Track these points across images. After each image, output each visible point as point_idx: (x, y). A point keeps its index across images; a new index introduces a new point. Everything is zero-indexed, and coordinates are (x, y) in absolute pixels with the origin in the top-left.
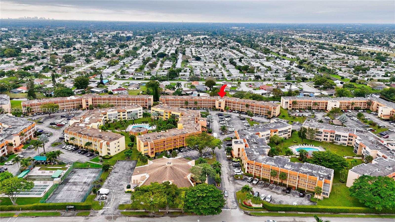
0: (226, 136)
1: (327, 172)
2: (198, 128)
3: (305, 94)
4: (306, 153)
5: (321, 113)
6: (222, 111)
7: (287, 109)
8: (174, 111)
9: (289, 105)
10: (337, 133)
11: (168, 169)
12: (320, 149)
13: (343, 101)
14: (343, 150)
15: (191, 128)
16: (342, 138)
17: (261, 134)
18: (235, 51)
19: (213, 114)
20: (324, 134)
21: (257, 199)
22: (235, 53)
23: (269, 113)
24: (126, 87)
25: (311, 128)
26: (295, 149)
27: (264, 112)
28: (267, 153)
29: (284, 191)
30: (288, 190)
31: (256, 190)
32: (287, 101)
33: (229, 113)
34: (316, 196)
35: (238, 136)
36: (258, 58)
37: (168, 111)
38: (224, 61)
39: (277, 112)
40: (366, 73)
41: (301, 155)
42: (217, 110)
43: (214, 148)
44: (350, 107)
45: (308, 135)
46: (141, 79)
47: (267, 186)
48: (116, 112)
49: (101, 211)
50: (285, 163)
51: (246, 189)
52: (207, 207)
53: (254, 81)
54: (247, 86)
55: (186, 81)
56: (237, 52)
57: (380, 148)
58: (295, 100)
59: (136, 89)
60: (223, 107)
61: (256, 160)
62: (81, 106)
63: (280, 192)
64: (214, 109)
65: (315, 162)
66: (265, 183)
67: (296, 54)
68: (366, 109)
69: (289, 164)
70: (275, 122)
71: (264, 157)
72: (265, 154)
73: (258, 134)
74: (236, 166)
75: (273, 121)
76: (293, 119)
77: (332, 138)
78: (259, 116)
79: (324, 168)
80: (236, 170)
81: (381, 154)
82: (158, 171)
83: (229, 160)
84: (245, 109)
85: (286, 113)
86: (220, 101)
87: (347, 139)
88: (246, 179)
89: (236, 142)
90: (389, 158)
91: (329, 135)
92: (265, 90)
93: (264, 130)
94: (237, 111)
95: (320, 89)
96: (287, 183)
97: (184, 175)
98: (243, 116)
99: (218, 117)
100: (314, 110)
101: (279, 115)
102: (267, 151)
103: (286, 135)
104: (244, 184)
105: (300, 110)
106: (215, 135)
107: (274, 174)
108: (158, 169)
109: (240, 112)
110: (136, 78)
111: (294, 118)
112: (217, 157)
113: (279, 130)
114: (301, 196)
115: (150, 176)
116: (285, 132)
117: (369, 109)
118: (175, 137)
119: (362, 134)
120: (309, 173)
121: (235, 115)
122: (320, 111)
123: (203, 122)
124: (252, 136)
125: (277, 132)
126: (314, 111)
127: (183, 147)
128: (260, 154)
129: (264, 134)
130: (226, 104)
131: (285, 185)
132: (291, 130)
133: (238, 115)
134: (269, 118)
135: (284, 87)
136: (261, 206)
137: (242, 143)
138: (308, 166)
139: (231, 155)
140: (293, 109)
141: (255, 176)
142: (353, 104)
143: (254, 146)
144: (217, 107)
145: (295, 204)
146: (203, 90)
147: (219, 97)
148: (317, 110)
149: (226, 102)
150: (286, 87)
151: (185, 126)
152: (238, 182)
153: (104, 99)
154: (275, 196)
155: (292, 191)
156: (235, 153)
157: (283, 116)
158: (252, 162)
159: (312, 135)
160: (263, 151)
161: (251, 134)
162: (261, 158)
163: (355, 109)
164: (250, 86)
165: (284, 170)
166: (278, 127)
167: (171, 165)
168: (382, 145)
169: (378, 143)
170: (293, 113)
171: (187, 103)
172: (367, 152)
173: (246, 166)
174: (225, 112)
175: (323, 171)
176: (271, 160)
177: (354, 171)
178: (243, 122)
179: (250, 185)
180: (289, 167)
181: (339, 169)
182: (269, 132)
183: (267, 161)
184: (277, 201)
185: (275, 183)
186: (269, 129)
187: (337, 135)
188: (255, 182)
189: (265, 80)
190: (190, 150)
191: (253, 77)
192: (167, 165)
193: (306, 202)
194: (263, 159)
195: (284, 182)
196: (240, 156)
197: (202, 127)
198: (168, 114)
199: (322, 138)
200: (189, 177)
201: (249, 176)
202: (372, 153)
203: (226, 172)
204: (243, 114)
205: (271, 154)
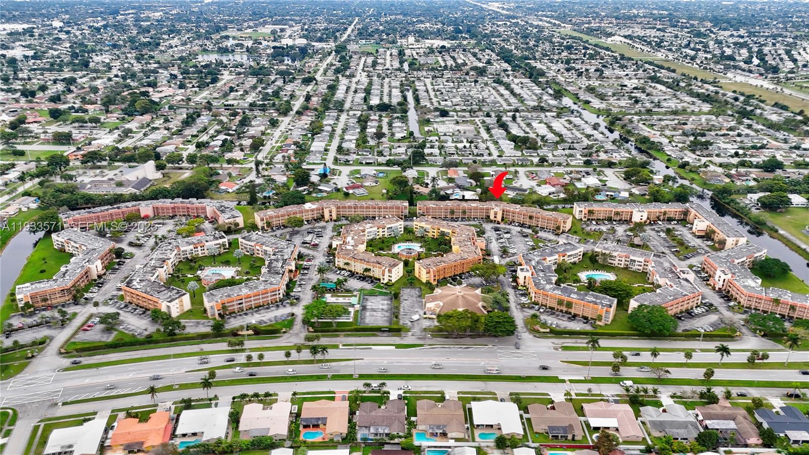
0: (508, 260)
1: (610, 300)
2: (477, 251)
3: (608, 193)
4: (595, 281)
5: (624, 226)
6: (499, 223)
7: (581, 220)
8: (443, 226)
9: (583, 215)
10: (632, 258)
11: (460, 298)
12: (611, 277)
13: (653, 210)
14: (636, 277)
15: (470, 252)
16: (637, 263)
17: (548, 259)
18: (502, 89)
19: (488, 227)
20: (618, 258)
21: (544, 325)
22: (502, 95)
23: (558, 228)
24: (358, 180)
25: (604, 251)
26: (583, 276)
27: (552, 226)
28: (554, 282)
29: (569, 318)
30: (574, 317)
31: (543, 317)
32: (581, 209)
33: (508, 227)
34: (598, 323)
35: (523, 262)
36: (542, 109)
37: (436, 227)
38: (488, 120)
39: (568, 226)
40: (707, 149)
41: (590, 283)
42: (491, 221)
43: (498, 276)
44: (662, 218)
45: (600, 259)
46: (371, 163)
47: (553, 314)
48: (376, 228)
49: (410, 333)
50: (572, 292)
51: (534, 316)
52: (504, 330)
53: (537, 166)
54: (528, 177)
55: (437, 166)
56: (506, 93)
57: (670, 276)
58: (591, 209)
59: (374, 184)
60: (499, 218)
61: (543, 289)
62: (323, 216)
63: (565, 319)
64: (488, 219)
65: (600, 292)
66: (552, 311)
67: (606, 98)
68: (681, 220)
69: (575, 293)
70: (565, 244)
71: (552, 286)
72: (552, 284)
73: (545, 259)
74: (522, 295)
75: (562, 240)
76: (585, 237)
77: (627, 263)
78: (545, 231)
79: (608, 297)
80: (524, 300)
81: (669, 283)
82: (451, 300)
83: (515, 288)
84: (528, 222)
85: (579, 228)
86: (496, 209)
87: (642, 264)
88: (533, 307)
89: (522, 270)
90: (675, 287)
91: (623, 259)
92: (553, 186)
93: (551, 255)
94: (517, 224)
95: (631, 183)
96: (573, 311)
97: (476, 304)
98: (525, 230)
99: (494, 233)
100: (615, 221)
101: (569, 230)
102: (554, 279)
103: (576, 260)
104: (532, 312)
105: (598, 221)
106: (496, 260)
107: (560, 302)
108: (450, 298)
109: (522, 225)
110: (364, 162)
111: (588, 234)
112: (502, 284)
113: (569, 254)
114: (585, 323)
115: (444, 304)
116: (575, 255)
117: (685, 220)
118: (456, 264)
119: (658, 259)
120: (593, 302)
121: (515, 229)
122: (623, 223)
123: (481, 243)
124: (538, 263)
125: (566, 256)
126: (614, 223)
127: (463, 273)
128: (548, 283)
129: (551, 260)
130: (503, 214)
131: (570, 313)
132: (582, 253)
133: (519, 229)
134: (558, 235)
135: (579, 180)
136: (548, 330)
137: (527, 271)
138: (593, 295)
139: (517, 282)
140: (588, 219)
141: (542, 305)
142: (665, 213)
143: (541, 274)
144: (492, 217)
145: (578, 329)
146: (468, 185)
147: (493, 204)
148: (620, 220)
149: (503, 211)
150: (583, 179)
151: (462, 249)
152: (525, 310)
153: (350, 207)
154: (560, 322)
155: (577, 318)
156: (521, 281)
157: (575, 232)
158: (539, 291)
159: (605, 260)
160: (551, 280)
161: (537, 259)
162: (548, 287)
163: (668, 220)
164: (531, 175)
165: (569, 299)
166: (568, 250)
167: (462, 294)
168: (674, 272)
169: (671, 270)
170: (588, 226)
171: (452, 212)
172: (657, 280)
173: (533, 295)
174: (502, 225)
175: (607, 299)
176: (558, 289)
177: (635, 300)
178: (527, 240)
179: (538, 314)
180: (575, 296)
181: (624, 298)
182: (556, 256)
183: (554, 290)
184: (562, 326)
185: (562, 311)
186: (557, 253)
187: (631, 260)
188: (542, 310)
189: (552, 165)
190: (471, 276)
191: (536, 160)
192: (458, 294)
193: (588, 328)
194: (550, 289)
195: (570, 310)
196: (526, 284)
197: (481, 249)
198: (435, 231)
199: (616, 263)
200: (480, 304)
201: (536, 305)
202: (661, 281)
203: (513, 300)
204: (525, 227)
205: (558, 283)
